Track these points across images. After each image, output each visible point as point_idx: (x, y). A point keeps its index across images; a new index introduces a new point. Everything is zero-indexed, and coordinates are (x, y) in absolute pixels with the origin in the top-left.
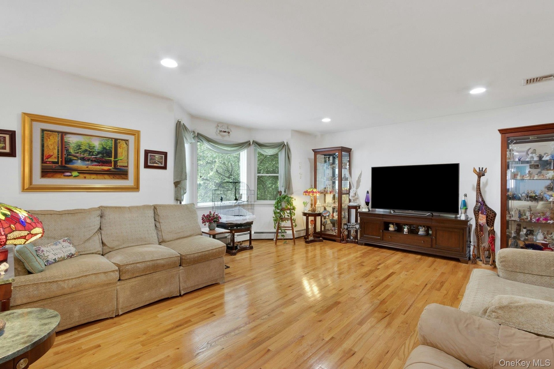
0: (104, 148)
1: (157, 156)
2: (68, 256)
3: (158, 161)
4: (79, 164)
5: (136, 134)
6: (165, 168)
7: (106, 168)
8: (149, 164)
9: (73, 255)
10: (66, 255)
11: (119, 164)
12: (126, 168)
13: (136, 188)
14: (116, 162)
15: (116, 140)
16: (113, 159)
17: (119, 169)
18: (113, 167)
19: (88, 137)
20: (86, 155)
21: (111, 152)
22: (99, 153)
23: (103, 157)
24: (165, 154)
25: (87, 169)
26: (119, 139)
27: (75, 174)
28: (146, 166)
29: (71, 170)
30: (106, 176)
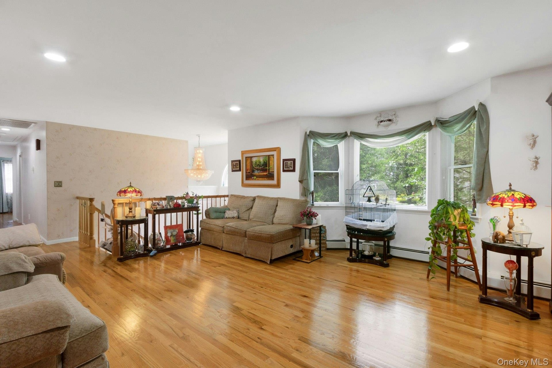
0: (264, 162)
1: (289, 162)
2: (232, 217)
3: (290, 166)
4: (256, 173)
5: (278, 150)
6: (294, 170)
7: (265, 173)
8: (285, 169)
9: (234, 217)
10: (231, 216)
11: (270, 171)
12: (272, 173)
13: (278, 186)
14: (269, 169)
15: (269, 156)
16: (268, 168)
17: (270, 173)
18: (268, 173)
19: (258, 157)
20: (258, 167)
21: (267, 163)
22: (263, 165)
23: (264, 167)
24: (294, 160)
25: (259, 175)
26: (270, 155)
27: (255, 178)
28: (284, 171)
29: (254, 176)
30: (265, 178)
